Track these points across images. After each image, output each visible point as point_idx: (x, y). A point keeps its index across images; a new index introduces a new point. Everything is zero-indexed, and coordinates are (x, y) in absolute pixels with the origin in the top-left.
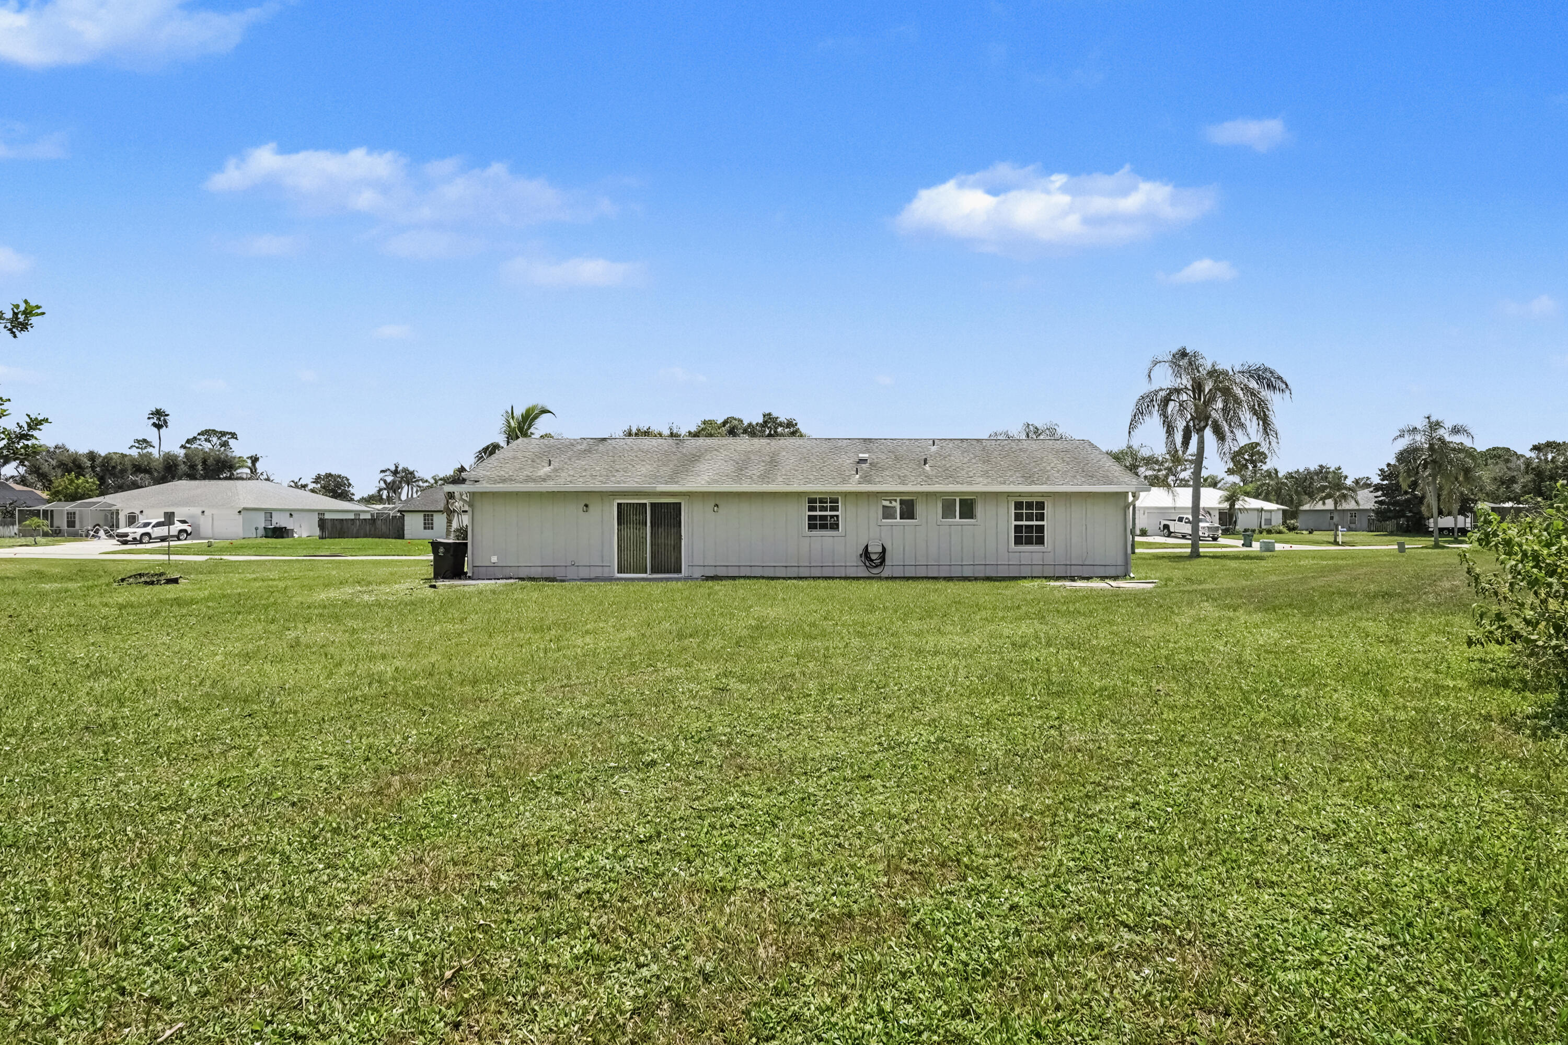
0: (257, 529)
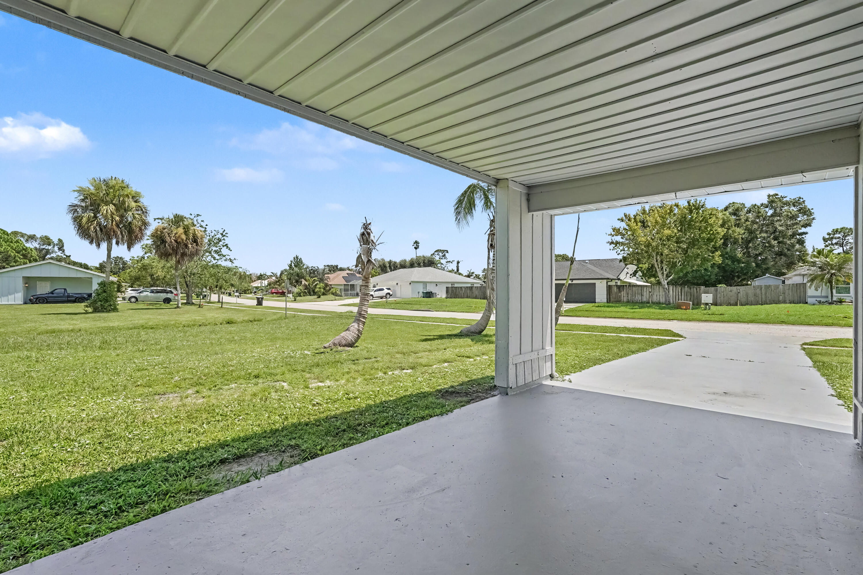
0: (419, 293)
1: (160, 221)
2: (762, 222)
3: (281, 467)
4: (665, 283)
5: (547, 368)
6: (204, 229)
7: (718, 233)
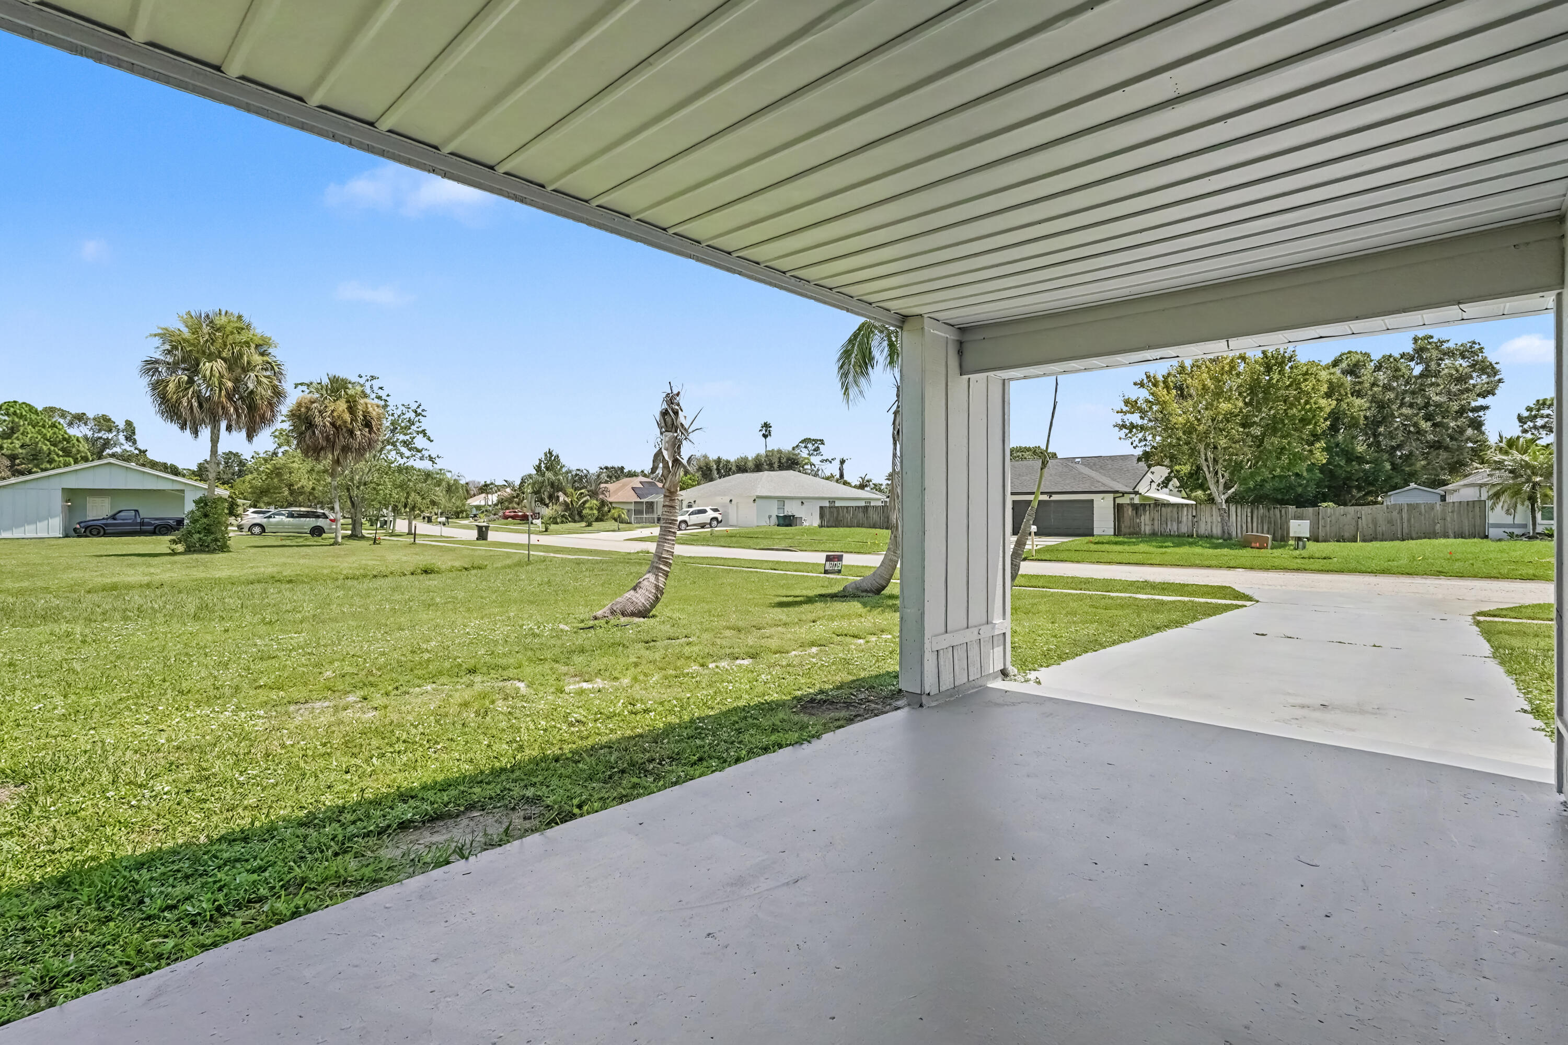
0: (770, 517)
1: (305, 388)
2: (1403, 387)
3: (508, 836)
4: (1221, 499)
5: (996, 659)
6: (382, 403)
7: (1321, 409)
